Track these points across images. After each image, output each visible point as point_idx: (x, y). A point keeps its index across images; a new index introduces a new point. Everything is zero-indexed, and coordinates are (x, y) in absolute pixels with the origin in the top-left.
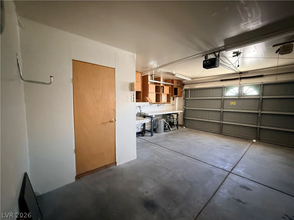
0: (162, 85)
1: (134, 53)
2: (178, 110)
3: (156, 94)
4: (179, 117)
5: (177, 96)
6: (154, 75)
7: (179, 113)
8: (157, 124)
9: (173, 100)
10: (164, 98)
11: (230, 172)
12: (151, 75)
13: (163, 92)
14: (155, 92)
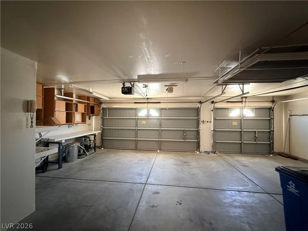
0: (74, 102)
1: (35, 61)
2: (96, 130)
3: (66, 112)
4: (97, 138)
5: (94, 115)
6: (64, 89)
7: (97, 134)
8: (67, 150)
9: (89, 119)
10: (78, 117)
11: (145, 184)
12: (60, 90)
13: (77, 110)
14: (65, 111)
